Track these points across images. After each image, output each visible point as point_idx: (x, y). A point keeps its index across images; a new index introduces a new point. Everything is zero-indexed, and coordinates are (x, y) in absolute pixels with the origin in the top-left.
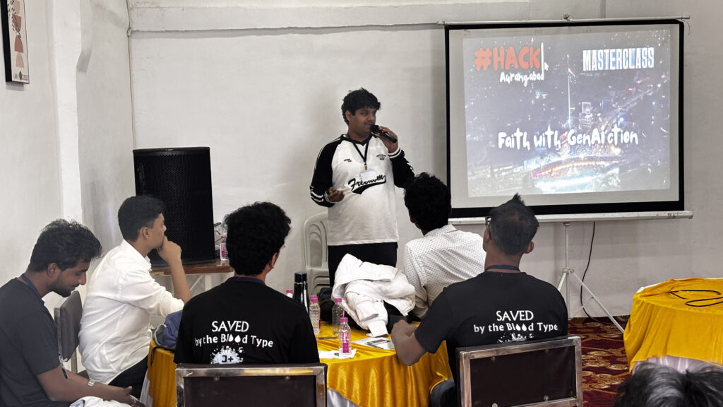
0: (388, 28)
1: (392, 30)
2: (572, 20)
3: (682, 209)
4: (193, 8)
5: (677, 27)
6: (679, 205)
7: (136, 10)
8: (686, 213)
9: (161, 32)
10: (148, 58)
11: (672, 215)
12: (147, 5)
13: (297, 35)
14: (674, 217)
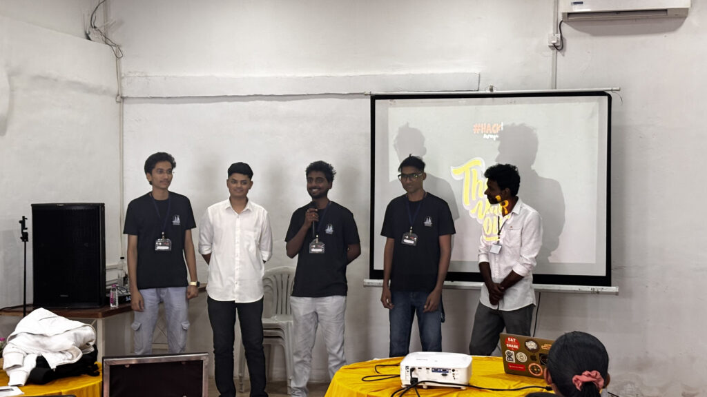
0: (344, 96)
1: (348, 98)
2: (495, 91)
3: (609, 284)
4: (174, 77)
5: (605, 98)
6: (605, 281)
7: (126, 79)
8: (613, 289)
9: (147, 98)
10: (136, 121)
11: (596, 290)
12: (137, 74)
13: (263, 102)
14: (598, 292)
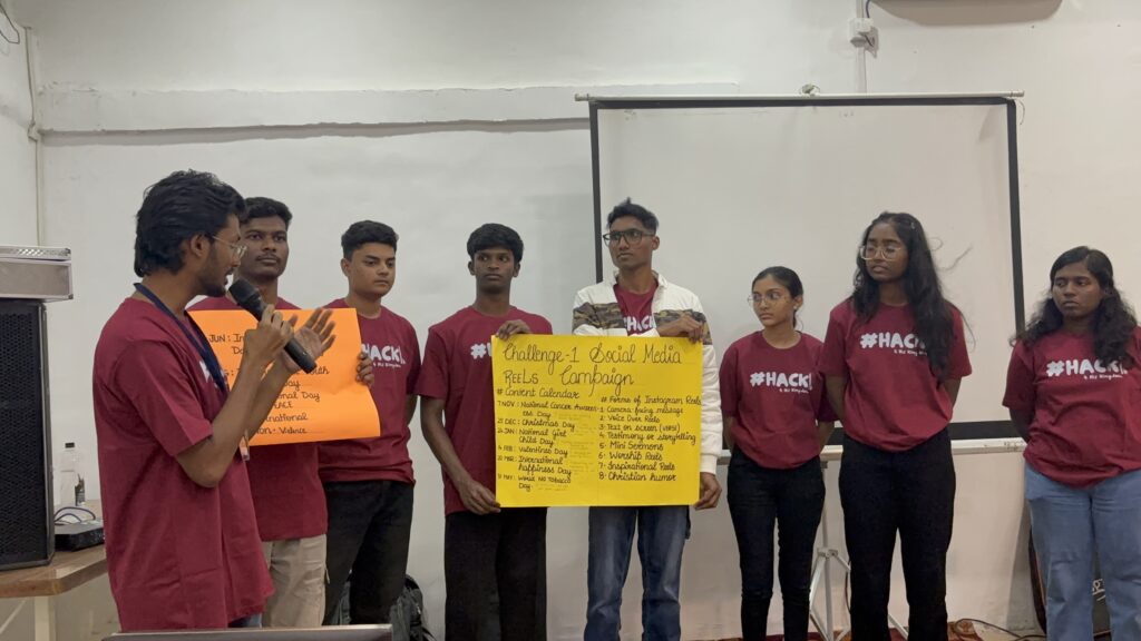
1: (504, 131)
2: (818, 94)
4: (152, 91)
5: (1003, 109)
7: (48, 96)
9: (97, 133)
11: (1012, 445)
13: (336, 139)
14: (1016, 448)
